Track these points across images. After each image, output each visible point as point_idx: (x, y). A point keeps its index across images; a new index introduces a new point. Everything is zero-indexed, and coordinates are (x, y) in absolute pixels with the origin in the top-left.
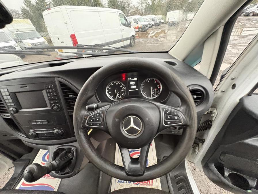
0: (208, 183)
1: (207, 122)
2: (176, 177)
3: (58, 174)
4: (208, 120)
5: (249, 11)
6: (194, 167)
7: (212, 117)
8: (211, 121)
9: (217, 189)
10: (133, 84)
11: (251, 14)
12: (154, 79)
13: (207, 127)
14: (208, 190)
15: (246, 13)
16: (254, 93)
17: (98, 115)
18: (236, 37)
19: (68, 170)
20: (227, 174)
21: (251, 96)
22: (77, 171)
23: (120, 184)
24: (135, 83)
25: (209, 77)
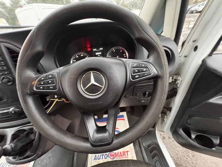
0: (177, 148)
1: (173, 89)
2: (149, 146)
3: (16, 160)
4: (174, 88)
5: (192, 9)
6: (164, 136)
7: (177, 84)
8: (176, 89)
9: (185, 153)
10: (99, 54)
11: (195, 12)
12: (119, 48)
13: (173, 94)
14: (177, 154)
15: (191, 11)
16: (213, 53)
17: (51, 76)
18: (186, 29)
19: (28, 154)
20: (193, 136)
21: (211, 56)
22: (40, 153)
23: (96, 161)
24: (101, 53)
25: (173, 38)
